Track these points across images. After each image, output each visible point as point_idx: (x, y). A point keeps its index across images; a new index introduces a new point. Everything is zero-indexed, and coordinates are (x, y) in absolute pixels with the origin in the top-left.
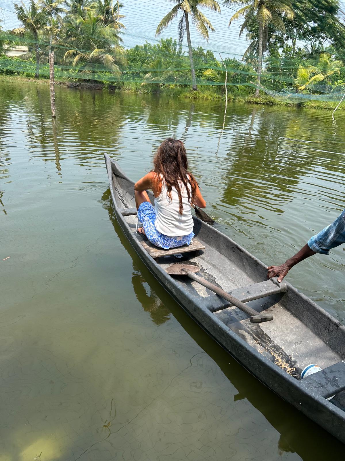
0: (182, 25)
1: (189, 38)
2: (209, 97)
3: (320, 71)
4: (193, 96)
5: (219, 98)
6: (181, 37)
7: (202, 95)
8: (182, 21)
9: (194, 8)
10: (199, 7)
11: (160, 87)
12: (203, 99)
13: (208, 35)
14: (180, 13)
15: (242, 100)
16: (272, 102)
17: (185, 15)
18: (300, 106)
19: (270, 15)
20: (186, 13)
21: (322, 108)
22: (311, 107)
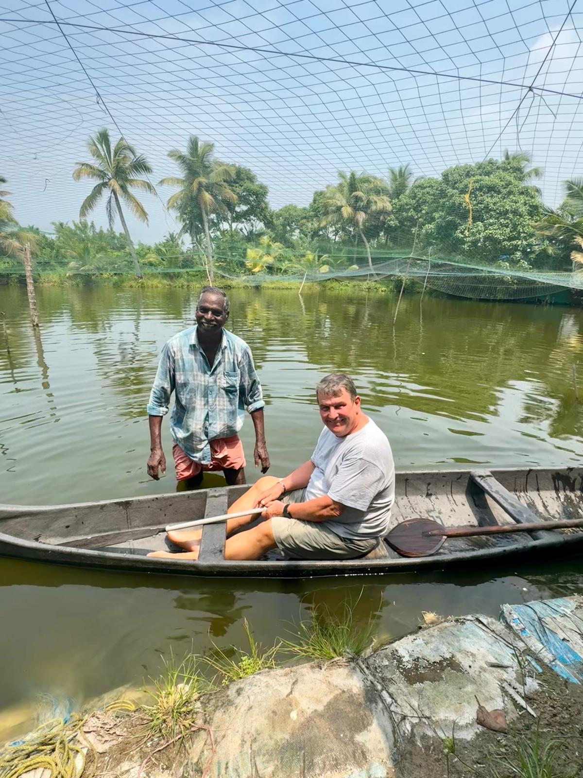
0: (110, 206)
1: (123, 221)
2: (160, 285)
3: (264, 254)
4: (140, 284)
5: (170, 285)
6: (111, 219)
7: (150, 283)
8: (109, 202)
9: (123, 188)
10: (130, 189)
11: (91, 278)
12: (152, 287)
13: (147, 218)
14: (106, 193)
15: (198, 285)
16: (229, 286)
17: (113, 195)
18: (257, 288)
19: (212, 199)
20: (114, 192)
21: (279, 289)
22: (269, 288)
